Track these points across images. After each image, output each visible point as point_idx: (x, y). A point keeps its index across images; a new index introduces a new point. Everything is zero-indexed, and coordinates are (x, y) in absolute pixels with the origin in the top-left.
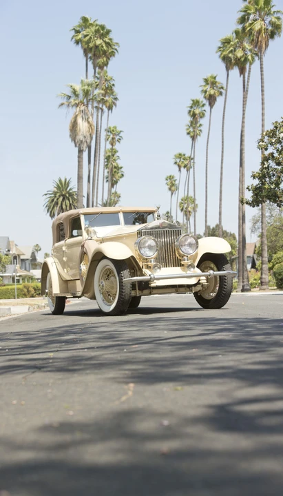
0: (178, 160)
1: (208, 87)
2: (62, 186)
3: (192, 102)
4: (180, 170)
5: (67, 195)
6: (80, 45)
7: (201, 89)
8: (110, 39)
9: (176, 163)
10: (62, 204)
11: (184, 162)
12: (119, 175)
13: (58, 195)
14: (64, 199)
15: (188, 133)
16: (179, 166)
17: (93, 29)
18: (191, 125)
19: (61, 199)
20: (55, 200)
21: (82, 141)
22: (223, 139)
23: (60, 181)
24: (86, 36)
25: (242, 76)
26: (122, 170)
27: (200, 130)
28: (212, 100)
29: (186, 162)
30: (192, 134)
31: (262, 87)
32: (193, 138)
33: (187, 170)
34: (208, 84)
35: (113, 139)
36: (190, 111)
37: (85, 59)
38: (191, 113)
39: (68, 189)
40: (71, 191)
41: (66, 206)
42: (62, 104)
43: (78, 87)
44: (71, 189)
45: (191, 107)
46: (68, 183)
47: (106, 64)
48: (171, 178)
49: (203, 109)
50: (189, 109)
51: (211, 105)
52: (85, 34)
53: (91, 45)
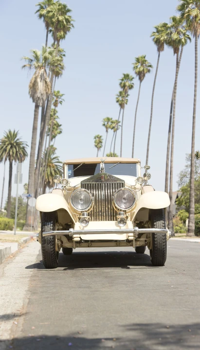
0: (106, 123)
1: (139, 65)
2: (11, 136)
3: (123, 76)
4: (107, 131)
5: (15, 144)
6: (43, 18)
7: (133, 66)
8: (70, 17)
9: (104, 125)
10: (9, 151)
11: (111, 125)
12: (58, 131)
13: (7, 143)
14: (11, 147)
15: (117, 101)
16: (107, 128)
17: (56, 7)
18: (120, 95)
19: (9, 147)
20: (4, 147)
21: (39, 98)
22: (152, 106)
23: (10, 132)
24: (49, 12)
25: (176, 55)
26: (61, 127)
27: (127, 100)
28: (141, 75)
29: (114, 125)
30: (120, 102)
31: (196, 63)
32: (122, 106)
33: (114, 132)
34: (139, 62)
35: (56, 101)
36: (121, 84)
37: (46, 31)
38: (122, 85)
39: (16, 140)
40: (18, 141)
41: (13, 153)
42: (25, 66)
43: (39, 53)
44: (18, 140)
45: (122, 80)
46: (16, 134)
47: (63, 37)
48: (99, 137)
49: (132, 82)
50: (120, 81)
51: (141, 79)
52: (50, 10)
53: (54, 20)
